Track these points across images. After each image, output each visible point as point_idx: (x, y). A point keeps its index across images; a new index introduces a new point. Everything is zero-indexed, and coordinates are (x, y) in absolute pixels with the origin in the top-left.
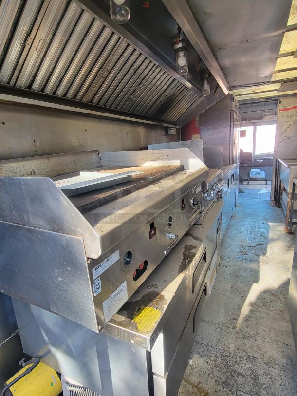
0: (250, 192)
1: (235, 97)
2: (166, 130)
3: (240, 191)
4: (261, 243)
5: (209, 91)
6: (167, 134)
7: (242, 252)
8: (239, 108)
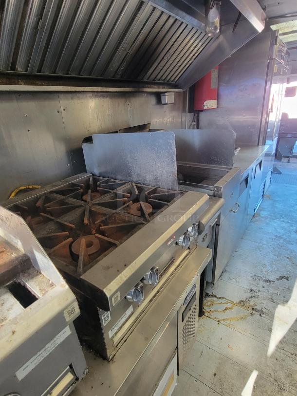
0: (290, 174)
1: (280, 37)
2: (158, 96)
3: (275, 171)
4: (286, 275)
5: (218, 26)
6: (159, 101)
7: (252, 290)
8: (288, 53)
